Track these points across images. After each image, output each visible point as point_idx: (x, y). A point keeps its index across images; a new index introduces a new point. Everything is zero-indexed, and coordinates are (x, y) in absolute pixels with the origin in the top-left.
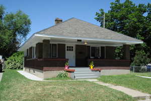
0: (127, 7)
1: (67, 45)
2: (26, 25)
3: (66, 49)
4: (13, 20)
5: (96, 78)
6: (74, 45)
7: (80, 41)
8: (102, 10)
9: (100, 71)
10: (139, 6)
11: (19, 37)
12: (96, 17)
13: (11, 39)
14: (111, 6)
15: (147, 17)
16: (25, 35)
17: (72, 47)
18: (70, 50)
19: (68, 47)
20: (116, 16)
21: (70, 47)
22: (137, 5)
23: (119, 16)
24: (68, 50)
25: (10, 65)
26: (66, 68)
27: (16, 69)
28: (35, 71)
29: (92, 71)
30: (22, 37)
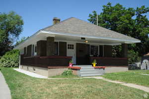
0: (118, 10)
1: (68, 43)
2: (19, 25)
3: (67, 47)
4: (6, 20)
5: (101, 76)
6: (74, 43)
7: (84, 39)
8: (95, 12)
9: (104, 69)
10: (129, 10)
11: (11, 36)
12: (90, 18)
13: (4, 38)
14: (103, 8)
15: (136, 20)
16: (17, 35)
17: (73, 45)
18: (71, 48)
19: (68, 45)
20: (108, 18)
21: (71, 45)
22: (127, 8)
23: (111, 18)
24: (68, 48)
25: (4, 63)
26: (71, 66)
27: (10, 67)
28: (36, 69)
29: (95, 69)
30: (14, 36)
